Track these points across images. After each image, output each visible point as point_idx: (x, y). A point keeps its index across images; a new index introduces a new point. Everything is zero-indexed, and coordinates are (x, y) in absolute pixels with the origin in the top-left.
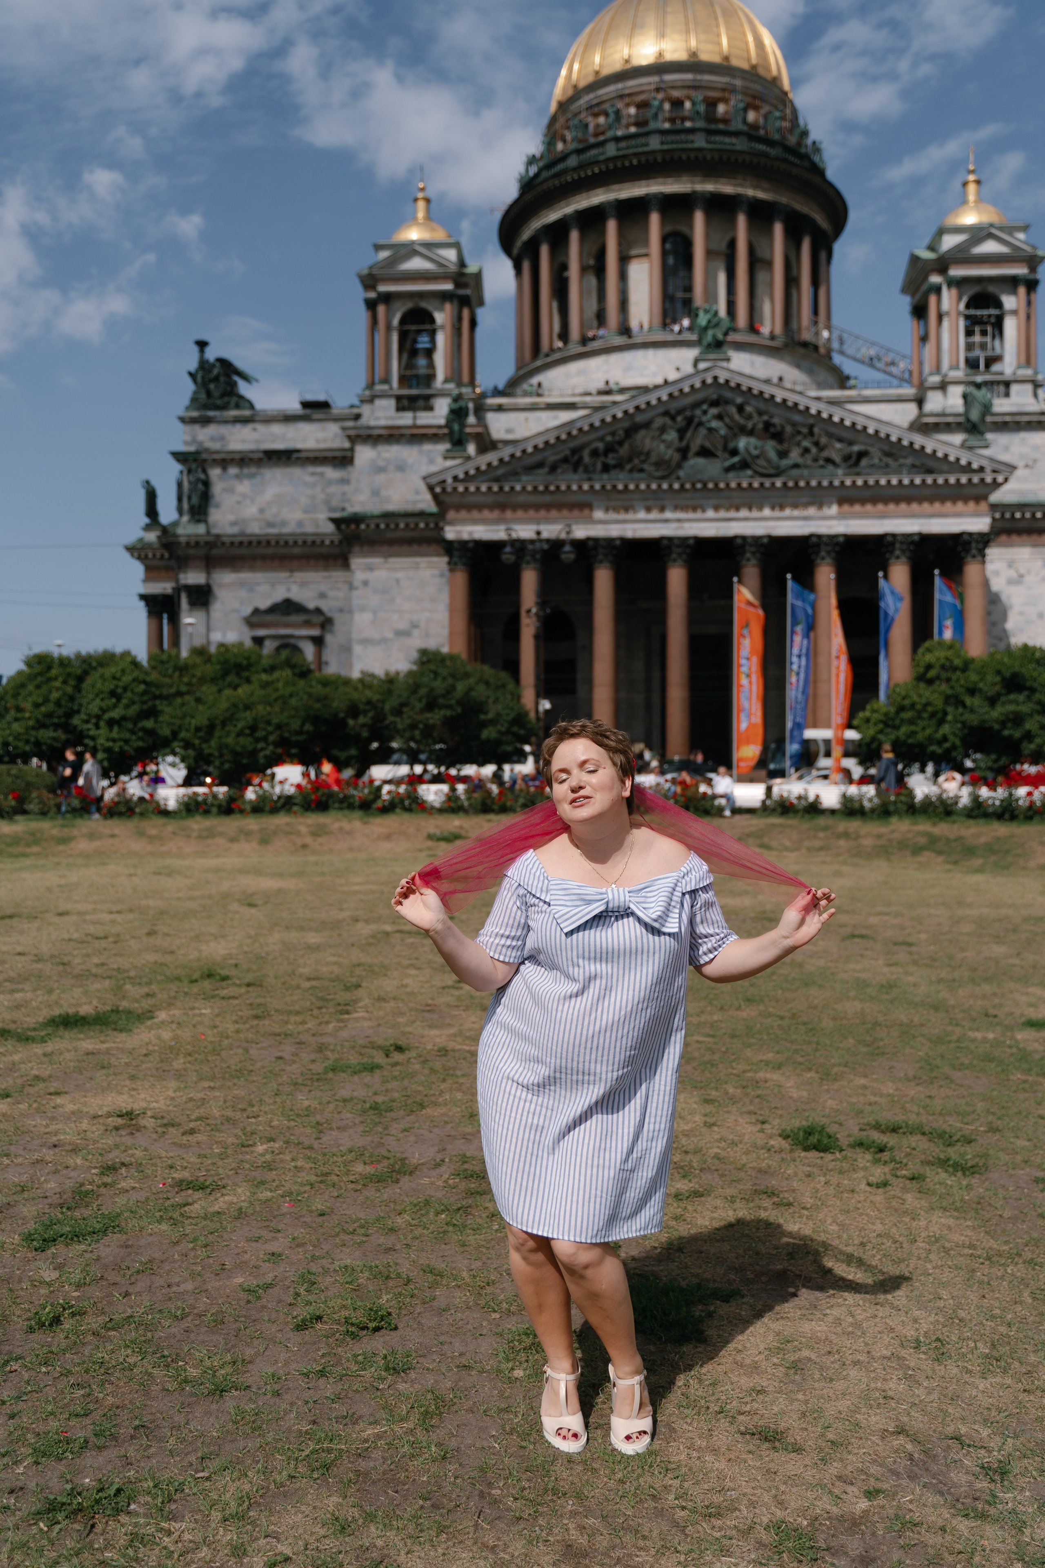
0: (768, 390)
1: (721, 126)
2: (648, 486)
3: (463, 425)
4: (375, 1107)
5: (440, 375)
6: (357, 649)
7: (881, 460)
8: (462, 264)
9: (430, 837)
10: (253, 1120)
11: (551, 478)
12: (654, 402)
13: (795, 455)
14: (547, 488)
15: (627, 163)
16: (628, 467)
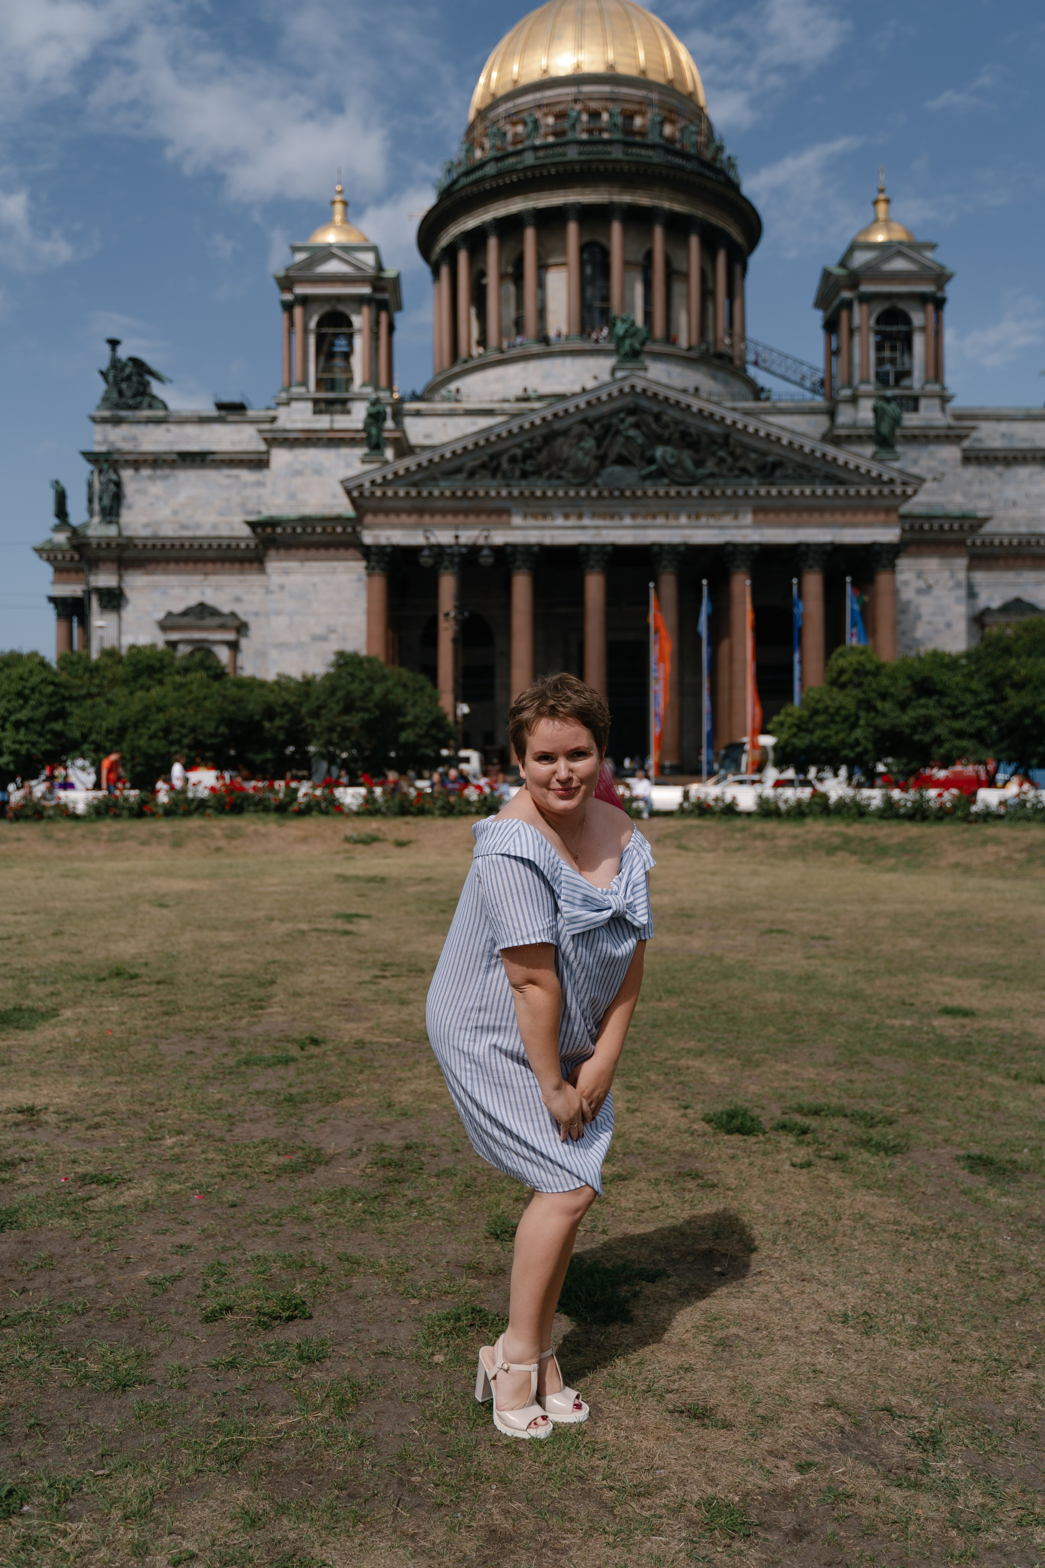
0: (685, 400)
1: (638, 139)
2: (566, 493)
3: (381, 430)
4: (290, 1099)
5: (358, 379)
6: (274, 654)
7: (795, 470)
8: (380, 267)
9: (347, 840)
10: (162, 1114)
11: (469, 483)
12: (572, 410)
13: (710, 466)
14: (465, 493)
15: (545, 173)
16: (546, 474)
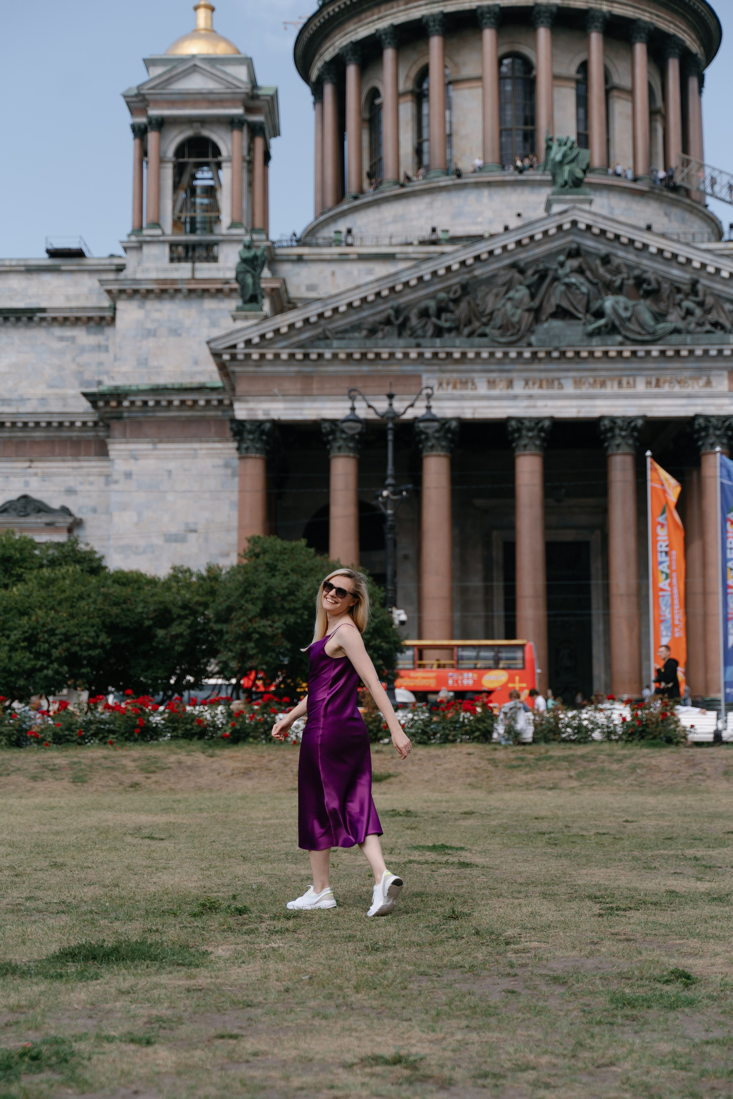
0: (641, 238)
2: (492, 354)
3: (257, 279)
5: (226, 219)
8: (253, 83)
11: (369, 343)
12: (497, 251)
13: (674, 319)
14: (364, 355)
16: (466, 331)
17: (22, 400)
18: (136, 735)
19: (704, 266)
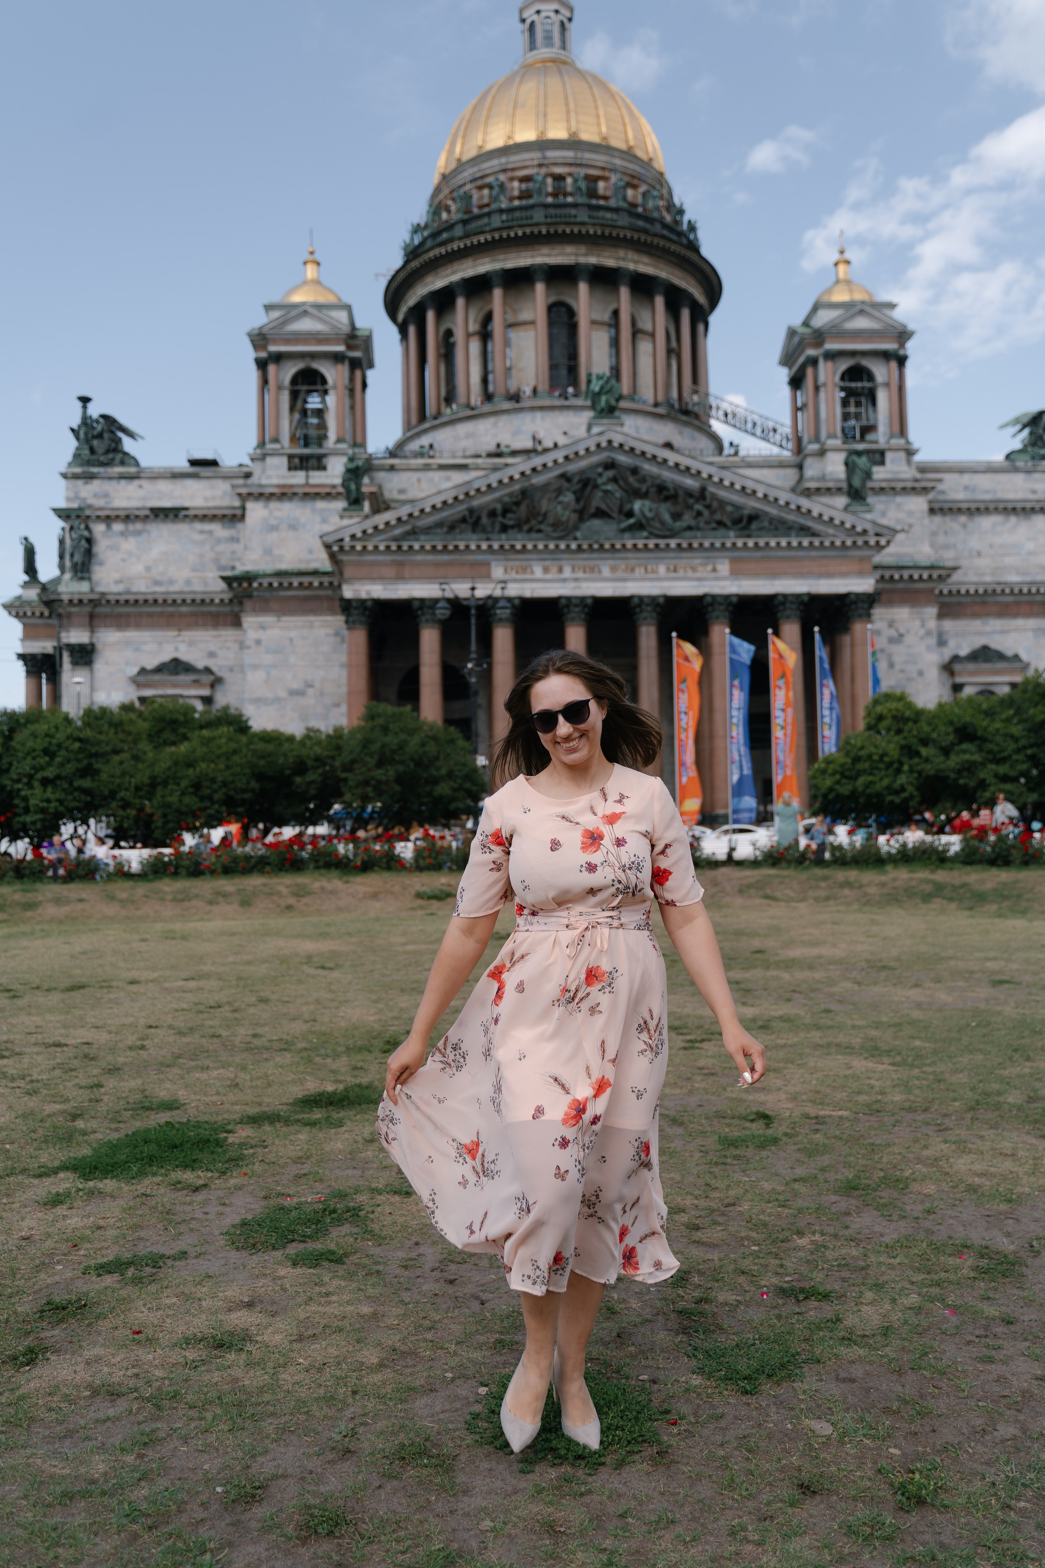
1: (602, 202)
2: (546, 546)
3: (359, 486)
5: (332, 435)
7: (771, 523)
8: (353, 326)
11: (449, 537)
12: (550, 464)
13: (687, 519)
14: (445, 547)
15: (512, 234)
16: (526, 528)
17: (171, 582)
18: (287, 866)
19: (710, 476)
